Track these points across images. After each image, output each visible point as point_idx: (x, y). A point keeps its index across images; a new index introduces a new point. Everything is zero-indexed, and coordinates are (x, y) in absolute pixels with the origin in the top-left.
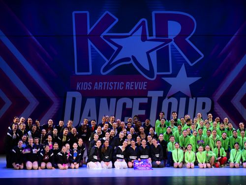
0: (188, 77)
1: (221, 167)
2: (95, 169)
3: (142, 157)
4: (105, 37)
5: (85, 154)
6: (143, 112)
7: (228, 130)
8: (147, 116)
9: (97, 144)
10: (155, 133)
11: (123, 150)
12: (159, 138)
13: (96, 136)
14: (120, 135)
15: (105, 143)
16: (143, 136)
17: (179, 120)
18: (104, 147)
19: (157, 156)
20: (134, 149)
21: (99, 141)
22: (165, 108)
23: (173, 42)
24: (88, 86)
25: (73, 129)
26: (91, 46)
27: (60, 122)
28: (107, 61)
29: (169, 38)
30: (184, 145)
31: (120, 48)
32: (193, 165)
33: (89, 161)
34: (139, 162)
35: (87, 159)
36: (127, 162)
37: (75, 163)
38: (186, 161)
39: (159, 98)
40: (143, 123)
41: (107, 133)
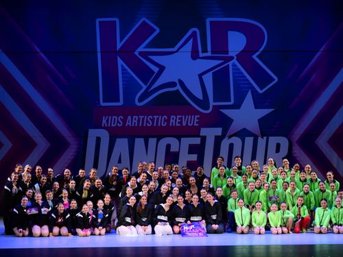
0: (256, 108)
1: (302, 232)
2: (128, 235)
3: (192, 219)
4: (141, 53)
5: (114, 215)
6: (194, 157)
7: (312, 181)
8: (200, 162)
9: (130, 201)
10: (211, 186)
11: (167, 209)
12: (217, 192)
13: (129, 191)
14: (162, 189)
15: (142, 200)
16: (195, 190)
17: (244, 167)
18: (141, 205)
19: (214, 217)
20: (182, 207)
21: (133, 198)
22: (224, 152)
23: (235, 61)
24: (118, 122)
25: (97, 181)
26: (122, 66)
27: (80, 171)
28: (145, 87)
29: (230, 54)
30: (250, 203)
31: (162, 68)
32: (263, 230)
33: (119, 225)
34: (189, 225)
35: (116, 221)
36: (172, 225)
37: (100, 228)
38: (254, 224)
39: (217, 138)
40: (193, 173)
41: (145, 186)
